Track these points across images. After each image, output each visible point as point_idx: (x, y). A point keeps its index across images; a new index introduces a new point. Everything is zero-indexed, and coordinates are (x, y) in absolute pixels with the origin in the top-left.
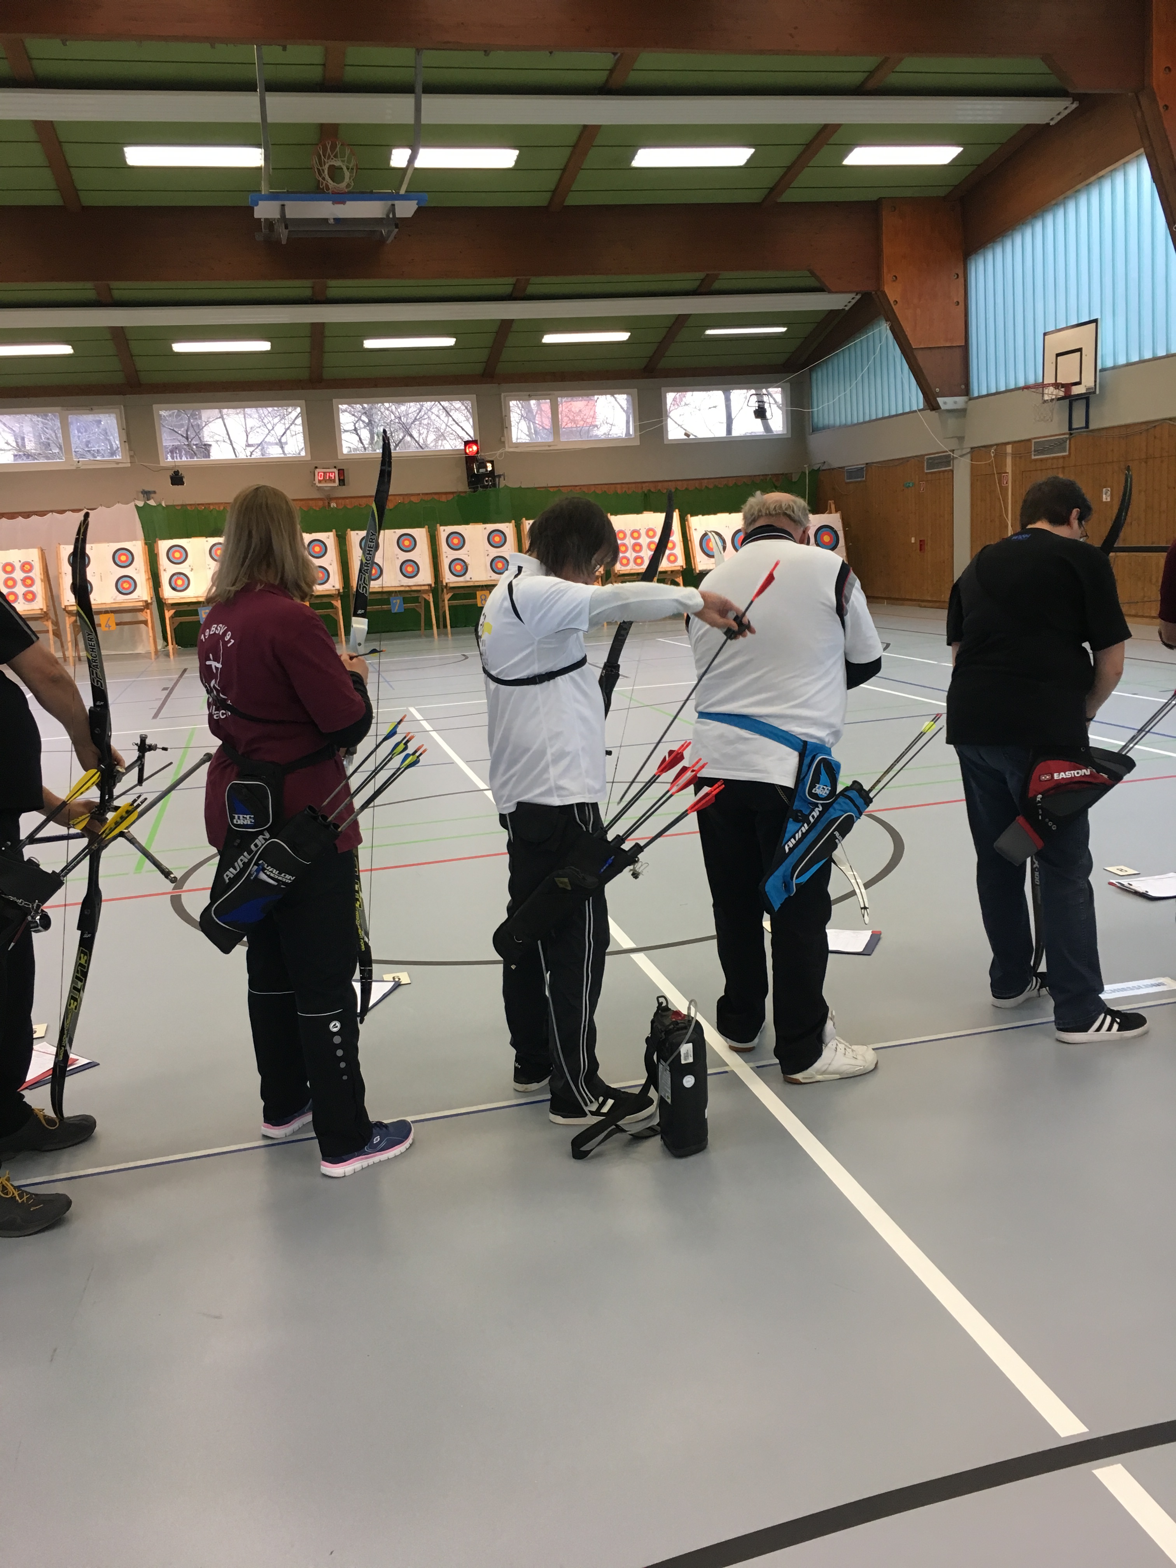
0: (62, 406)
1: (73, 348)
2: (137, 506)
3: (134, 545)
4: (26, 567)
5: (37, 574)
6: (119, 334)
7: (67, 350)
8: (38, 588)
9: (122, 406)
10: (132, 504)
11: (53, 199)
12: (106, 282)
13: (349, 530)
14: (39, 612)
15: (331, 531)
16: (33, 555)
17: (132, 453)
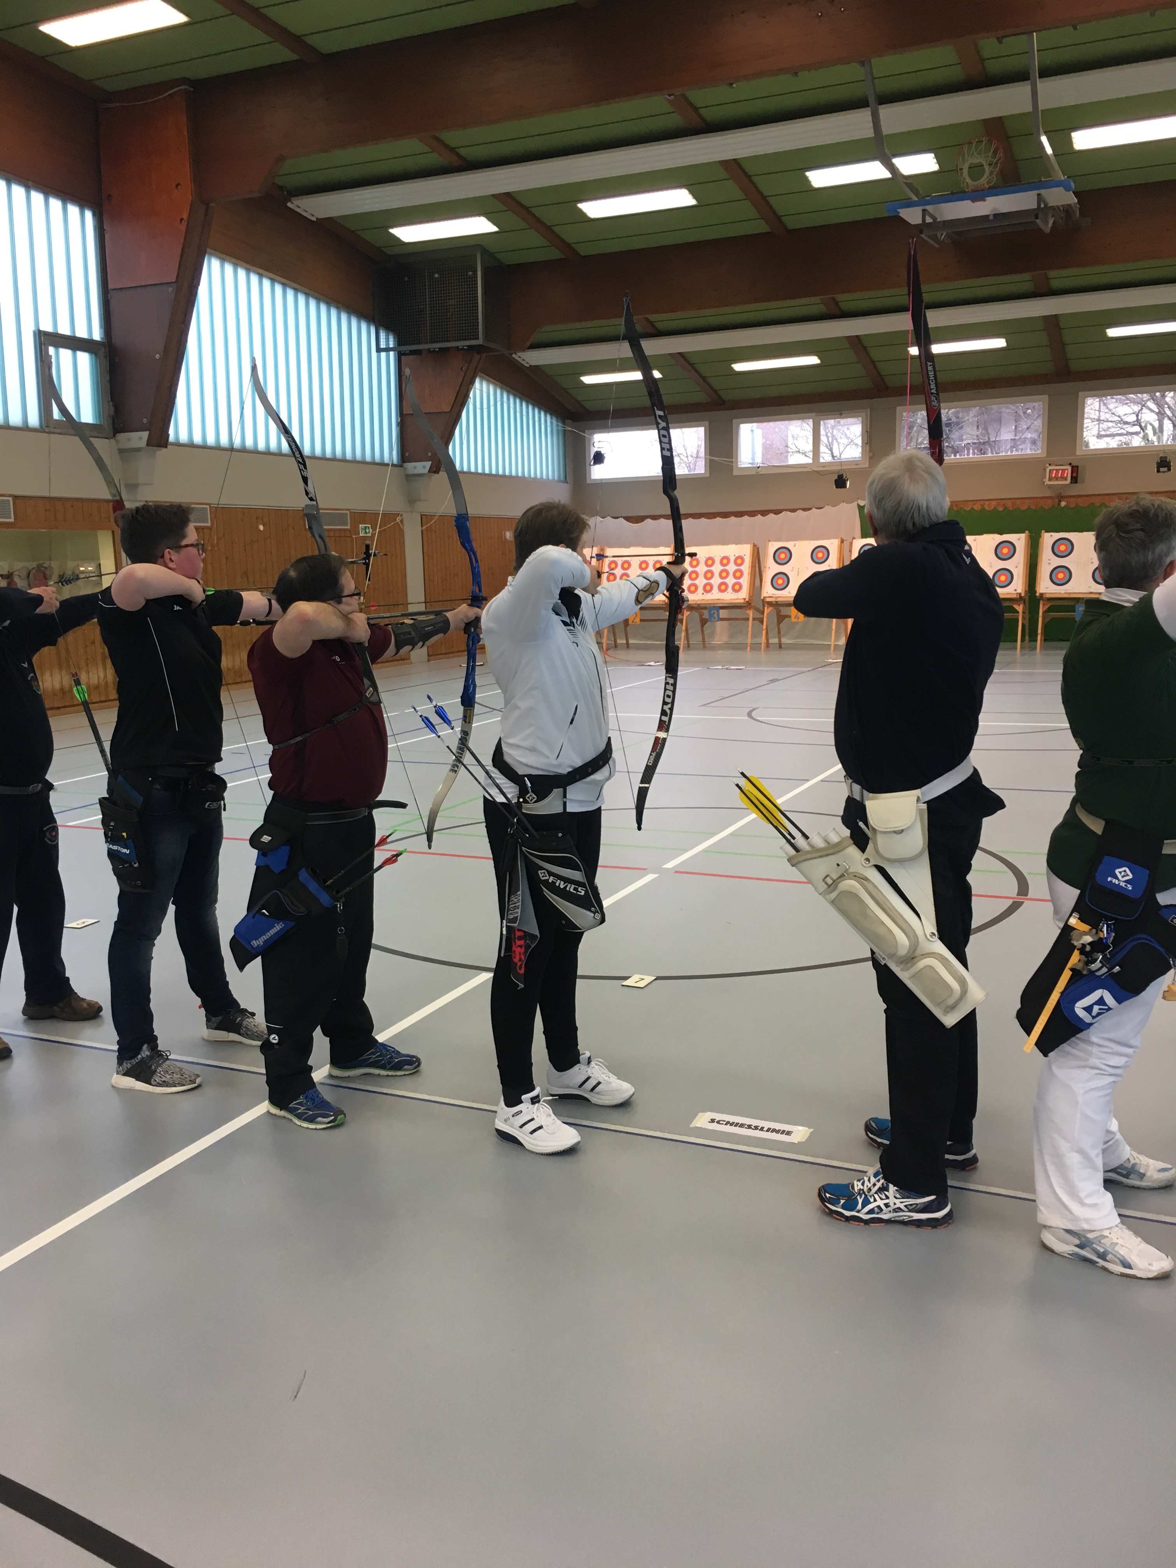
0: (817, 412)
1: (819, 358)
2: (858, 505)
3: (832, 543)
4: (739, 560)
5: (746, 568)
6: (856, 342)
7: (813, 360)
8: (745, 581)
9: (869, 410)
10: (855, 504)
11: (761, 227)
12: (832, 296)
13: (1043, 531)
14: (743, 601)
15: (1024, 532)
16: (746, 550)
17: (871, 454)
